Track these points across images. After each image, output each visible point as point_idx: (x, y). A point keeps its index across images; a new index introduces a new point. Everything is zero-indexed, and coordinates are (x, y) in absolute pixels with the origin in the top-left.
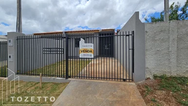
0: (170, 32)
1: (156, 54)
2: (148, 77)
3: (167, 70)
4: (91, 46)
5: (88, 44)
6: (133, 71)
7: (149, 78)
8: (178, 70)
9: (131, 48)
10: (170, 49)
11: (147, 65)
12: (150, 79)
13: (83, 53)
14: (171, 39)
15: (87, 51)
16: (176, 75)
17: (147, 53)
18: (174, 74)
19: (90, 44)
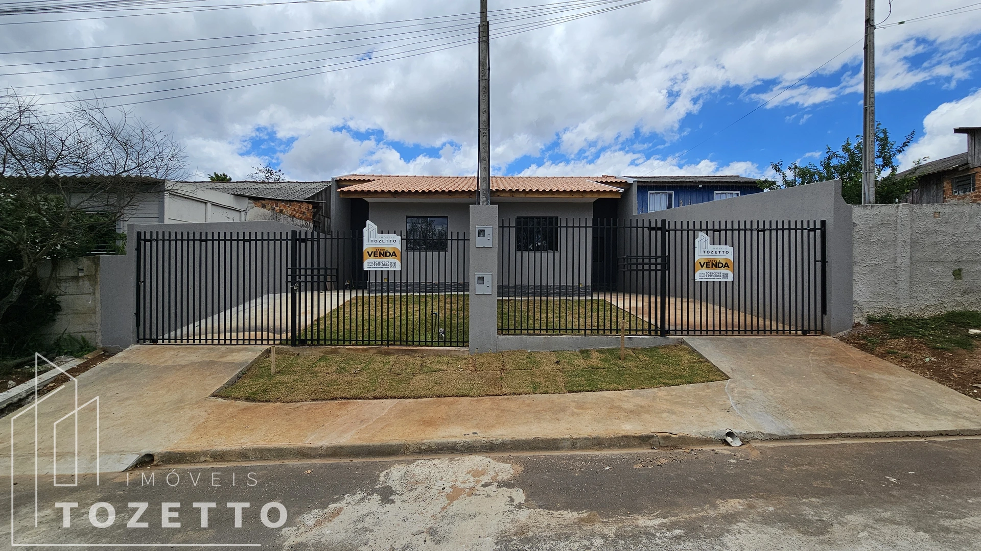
0: (899, 226)
1: (872, 271)
2: (856, 321)
3: (891, 305)
4: (727, 252)
5: (717, 247)
6: (824, 311)
7: (858, 324)
8: (911, 306)
9: (819, 258)
10: (899, 261)
11: (855, 297)
12: (862, 325)
13: (704, 270)
14: (900, 240)
15: (715, 265)
16: (908, 315)
17: (856, 269)
18: (905, 313)
19: (723, 247)
